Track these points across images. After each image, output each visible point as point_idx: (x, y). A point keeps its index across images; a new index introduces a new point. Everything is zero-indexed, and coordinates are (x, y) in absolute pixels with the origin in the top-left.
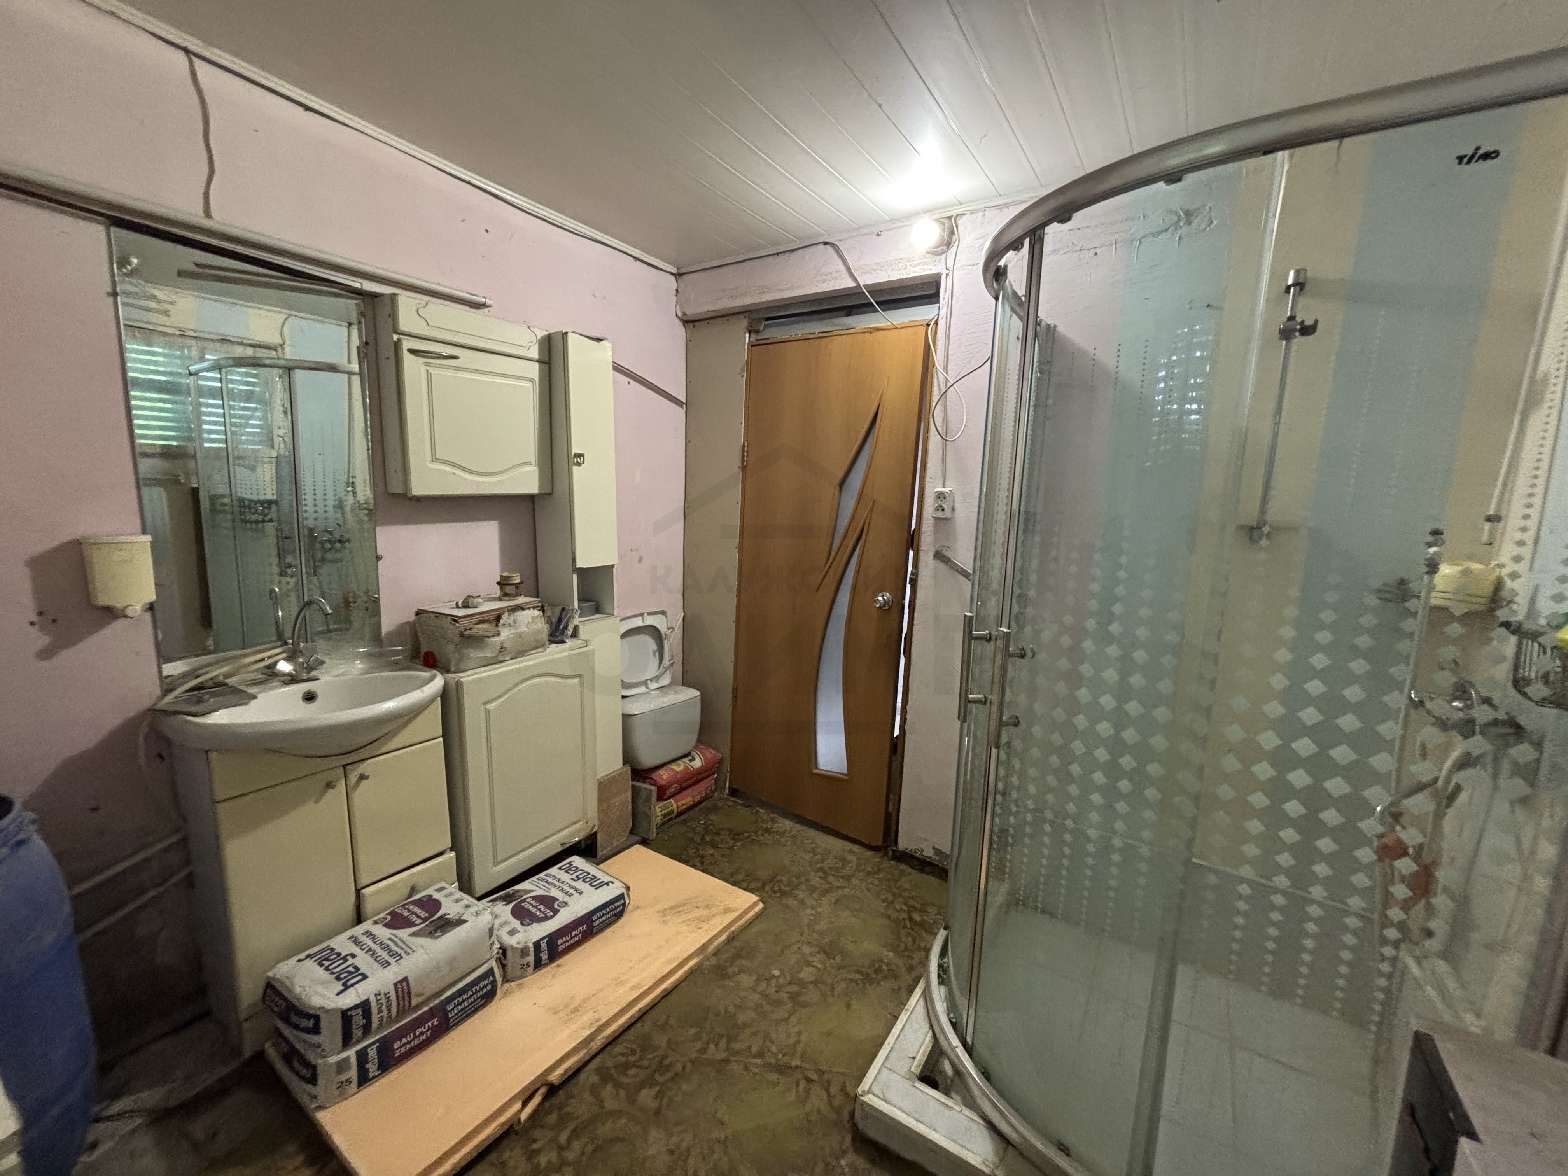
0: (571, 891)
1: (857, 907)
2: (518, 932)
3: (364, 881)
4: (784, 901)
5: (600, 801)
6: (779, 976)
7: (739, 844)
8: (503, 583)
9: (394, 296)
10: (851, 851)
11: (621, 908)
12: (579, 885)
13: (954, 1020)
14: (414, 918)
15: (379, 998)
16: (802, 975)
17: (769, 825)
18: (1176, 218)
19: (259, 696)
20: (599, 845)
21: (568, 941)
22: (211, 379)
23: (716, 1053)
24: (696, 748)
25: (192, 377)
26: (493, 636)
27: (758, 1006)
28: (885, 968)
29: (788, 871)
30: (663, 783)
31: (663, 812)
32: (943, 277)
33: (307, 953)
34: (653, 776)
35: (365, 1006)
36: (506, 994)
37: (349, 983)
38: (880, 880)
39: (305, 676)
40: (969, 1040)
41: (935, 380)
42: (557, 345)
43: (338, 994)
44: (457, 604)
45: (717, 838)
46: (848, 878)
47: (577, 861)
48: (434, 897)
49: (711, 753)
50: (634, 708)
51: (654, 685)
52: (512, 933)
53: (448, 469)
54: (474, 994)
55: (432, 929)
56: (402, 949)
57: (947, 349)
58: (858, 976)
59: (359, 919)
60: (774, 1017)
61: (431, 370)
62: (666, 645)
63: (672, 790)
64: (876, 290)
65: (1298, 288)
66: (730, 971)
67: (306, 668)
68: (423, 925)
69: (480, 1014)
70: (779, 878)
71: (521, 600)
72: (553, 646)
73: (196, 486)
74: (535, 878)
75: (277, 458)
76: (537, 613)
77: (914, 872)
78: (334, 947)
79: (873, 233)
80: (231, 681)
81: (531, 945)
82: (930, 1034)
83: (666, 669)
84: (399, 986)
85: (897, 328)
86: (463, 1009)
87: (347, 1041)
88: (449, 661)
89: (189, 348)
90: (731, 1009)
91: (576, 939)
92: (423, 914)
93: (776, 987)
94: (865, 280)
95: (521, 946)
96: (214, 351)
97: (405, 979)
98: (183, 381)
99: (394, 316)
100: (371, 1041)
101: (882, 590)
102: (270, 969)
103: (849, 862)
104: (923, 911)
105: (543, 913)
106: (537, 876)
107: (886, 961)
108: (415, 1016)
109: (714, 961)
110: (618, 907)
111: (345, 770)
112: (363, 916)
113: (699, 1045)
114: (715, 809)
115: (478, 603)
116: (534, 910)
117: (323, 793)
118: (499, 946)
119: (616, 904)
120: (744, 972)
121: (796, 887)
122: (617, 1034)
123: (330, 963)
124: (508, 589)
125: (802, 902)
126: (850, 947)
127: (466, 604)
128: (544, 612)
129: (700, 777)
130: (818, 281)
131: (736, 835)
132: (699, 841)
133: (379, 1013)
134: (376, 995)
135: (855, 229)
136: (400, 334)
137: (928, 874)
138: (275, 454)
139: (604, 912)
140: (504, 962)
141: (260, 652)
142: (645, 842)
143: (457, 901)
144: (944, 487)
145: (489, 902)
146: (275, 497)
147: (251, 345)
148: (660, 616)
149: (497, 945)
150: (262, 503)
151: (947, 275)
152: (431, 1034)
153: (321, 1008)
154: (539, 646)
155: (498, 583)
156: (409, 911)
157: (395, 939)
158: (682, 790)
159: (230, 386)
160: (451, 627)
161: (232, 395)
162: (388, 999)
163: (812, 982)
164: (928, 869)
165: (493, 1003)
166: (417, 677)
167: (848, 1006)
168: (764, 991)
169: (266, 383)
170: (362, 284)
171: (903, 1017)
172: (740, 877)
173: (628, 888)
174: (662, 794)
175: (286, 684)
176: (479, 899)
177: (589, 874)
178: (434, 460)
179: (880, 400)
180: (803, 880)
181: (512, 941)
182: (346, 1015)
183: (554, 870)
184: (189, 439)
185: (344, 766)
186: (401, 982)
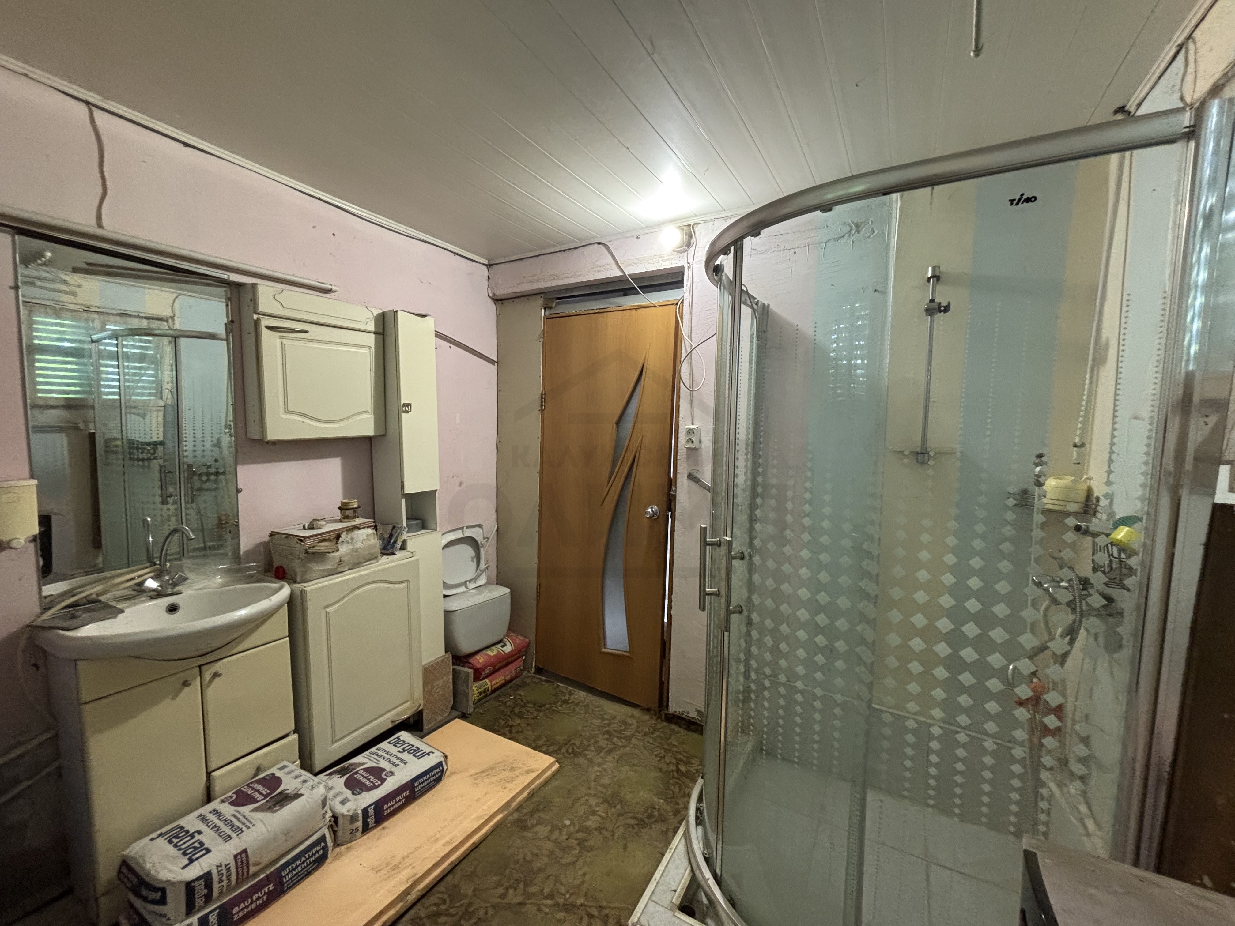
0: (397, 762)
1: (636, 762)
2: (349, 800)
3: (213, 766)
4: (576, 760)
5: (425, 684)
6: (569, 826)
7: (541, 714)
8: (343, 508)
9: (254, 286)
10: (632, 716)
11: (440, 774)
12: (405, 756)
13: (707, 856)
14: (257, 796)
15: (220, 869)
16: (588, 823)
17: (567, 697)
18: (849, 228)
19: (126, 610)
20: (424, 719)
21: (393, 806)
22: (110, 346)
23: (514, 897)
24: (507, 635)
25: (94, 344)
26: (333, 552)
27: (552, 852)
28: (656, 813)
29: (581, 735)
30: (478, 666)
31: (480, 690)
32: (686, 269)
33: (159, 832)
34: (471, 660)
35: (207, 877)
36: (335, 858)
37: (194, 857)
38: (655, 739)
39: (170, 591)
40: (718, 871)
41: (683, 345)
42: (389, 320)
43: (184, 868)
44: (304, 526)
45: (523, 710)
46: (629, 739)
47: (404, 735)
48: (277, 775)
49: (520, 639)
50: (454, 605)
51: (472, 586)
52: (343, 803)
53: (300, 419)
54: (307, 859)
55: (271, 804)
56: (243, 824)
57: (690, 320)
58: (632, 822)
59: (209, 798)
60: (563, 861)
61: (284, 341)
62: (482, 551)
63: (487, 671)
64: (637, 278)
65: (935, 279)
66: (529, 824)
67: (171, 584)
68: (264, 801)
69: (312, 878)
70: (573, 741)
71: (358, 521)
72: (385, 557)
73: (93, 431)
74: (367, 752)
75: (165, 407)
76: (370, 531)
77: (682, 731)
78: (184, 825)
79: (633, 236)
80: (102, 598)
81: (360, 812)
82: (689, 869)
83: (482, 572)
84: (239, 857)
85: (655, 306)
86: (297, 874)
87: (190, 909)
88: (296, 575)
89: (93, 321)
90: (529, 858)
91: (400, 803)
92: (265, 791)
93: (566, 835)
94: (629, 271)
95: (351, 813)
96: (115, 323)
97: (245, 851)
98: (86, 346)
99: (254, 301)
100: (213, 908)
101: (650, 504)
102: (124, 850)
103: (630, 725)
104: (688, 763)
105: (372, 782)
106: (370, 751)
107: (657, 807)
108: (252, 883)
109: (516, 816)
110: (437, 773)
111: (200, 669)
112: (212, 796)
113: (501, 890)
114: (523, 685)
115: (321, 525)
116: (364, 780)
117: (180, 691)
118: (331, 815)
119: (435, 771)
120: (541, 824)
121: (586, 748)
122: (431, 886)
123: (178, 840)
124: (348, 513)
125: (591, 761)
126: (629, 797)
127: (311, 526)
128: (376, 530)
129: (510, 660)
130: (595, 271)
131: (539, 707)
132: (509, 713)
133: (219, 883)
134: (217, 866)
135: (620, 233)
136: (259, 314)
137: (693, 731)
138: (162, 403)
139: (425, 778)
140: (336, 829)
141: (133, 571)
142: (464, 716)
143: (296, 777)
144: (693, 424)
145: (326, 775)
146: (161, 439)
147: (146, 318)
148: (477, 529)
149: (329, 814)
150: (149, 444)
151: (689, 267)
152: (267, 898)
153: (168, 881)
154: (372, 558)
155: (339, 508)
156: (253, 789)
157: (239, 816)
158: (493, 672)
159: (125, 350)
160: (298, 545)
161: (128, 357)
162: (228, 870)
163: (596, 829)
164: (693, 727)
165: (322, 868)
166: (269, 588)
167: (625, 847)
168: (556, 839)
169: (157, 348)
170: (229, 276)
171: (668, 855)
172: (540, 743)
173: (446, 757)
174: (478, 677)
175: (152, 598)
176: (316, 775)
177: (413, 746)
178: (287, 411)
179: (645, 359)
180: (592, 741)
181: (342, 810)
182: (189, 887)
183: (384, 745)
184: (90, 393)
185: (200, 666)
186: (240, 854)
